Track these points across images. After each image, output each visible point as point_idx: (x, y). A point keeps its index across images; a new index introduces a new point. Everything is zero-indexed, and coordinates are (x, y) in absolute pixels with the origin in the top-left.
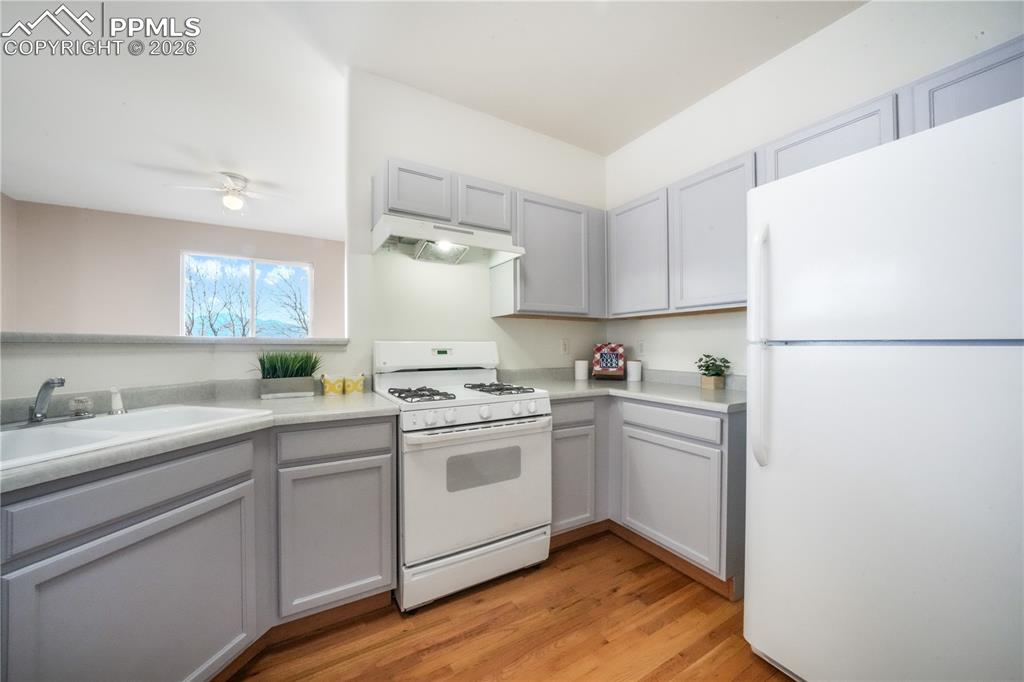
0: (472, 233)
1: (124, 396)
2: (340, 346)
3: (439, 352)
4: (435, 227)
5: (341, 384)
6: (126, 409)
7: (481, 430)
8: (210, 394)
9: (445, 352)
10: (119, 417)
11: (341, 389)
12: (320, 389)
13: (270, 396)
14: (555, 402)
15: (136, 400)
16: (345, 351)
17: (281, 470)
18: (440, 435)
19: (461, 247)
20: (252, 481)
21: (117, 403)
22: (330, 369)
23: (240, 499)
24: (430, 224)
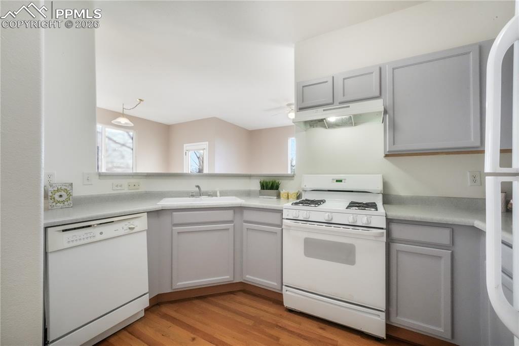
0: (349, 107)
1: (220, 193)
2: (291, 177)
3: (337, 181)
4: (324, 110)
5: (286, 194)
6: (221, 196)
7: (324, 227)
8: (248, 194)
9: (341, 181)
10: (219, 198)
11: (287, 196)
12: (279, 196)
13: (262, 197)
15: (224, 194)
16: (293, 179)
17: (244, 224)
18: (300, 224)
19: (347, 117)
20: (233, 224)
21: (218, 194)
22: (287, 188)
23: (228, 229)
24: (321, 109)
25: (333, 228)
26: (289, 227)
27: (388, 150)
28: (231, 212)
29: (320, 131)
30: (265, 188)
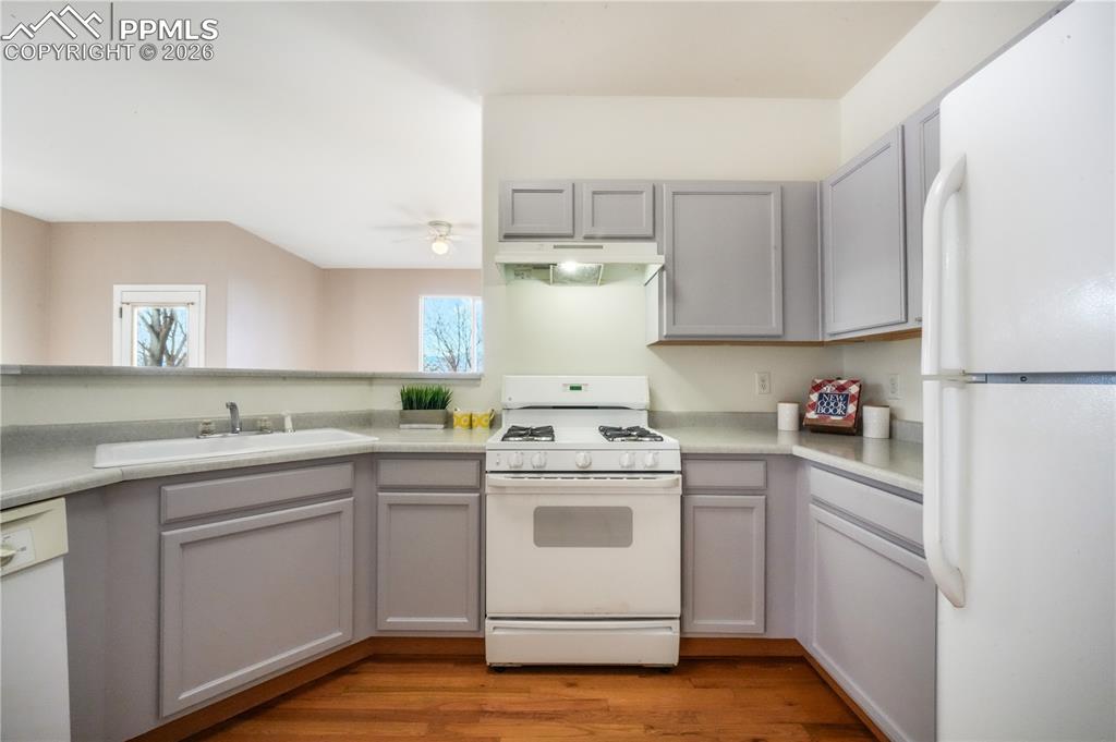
0: (601, 247)
1: (293, 420)
2: (475, 380)
3: (572, 388)
4: (555, 247)
5: (468, 419)
6: (295, 429)
7: (576, 481)
8: (366, 421)
9: (579, 388)
10: (289, 434)
11: (467, 423)
12: (448, 422)
13: (407, 426)
14: (685, 457)
15: (303, 422)
16: (479, 386)
17: (380, 494)
18: (526, 480)
19: (594, 266)
20: (351, 499)
21: (288, 424)
23: (339, 513)
24: (549, 244)
25: (592, 481)
26: (501, 489)
27: (665, 334)
28: (347, 469)
29: (534, 288)
30: (415, 405)
